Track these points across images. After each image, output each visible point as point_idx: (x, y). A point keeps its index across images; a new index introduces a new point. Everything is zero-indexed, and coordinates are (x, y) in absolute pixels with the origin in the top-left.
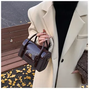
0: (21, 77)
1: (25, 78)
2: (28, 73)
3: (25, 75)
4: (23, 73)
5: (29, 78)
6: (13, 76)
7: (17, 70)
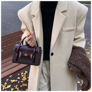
0: (17, 86)
1: (21, 86)
2: (23, 81)
3: (21, 84)
4: (19, 82)
5: (26, 85)
6: (9, 86)
7: (11, 81)
